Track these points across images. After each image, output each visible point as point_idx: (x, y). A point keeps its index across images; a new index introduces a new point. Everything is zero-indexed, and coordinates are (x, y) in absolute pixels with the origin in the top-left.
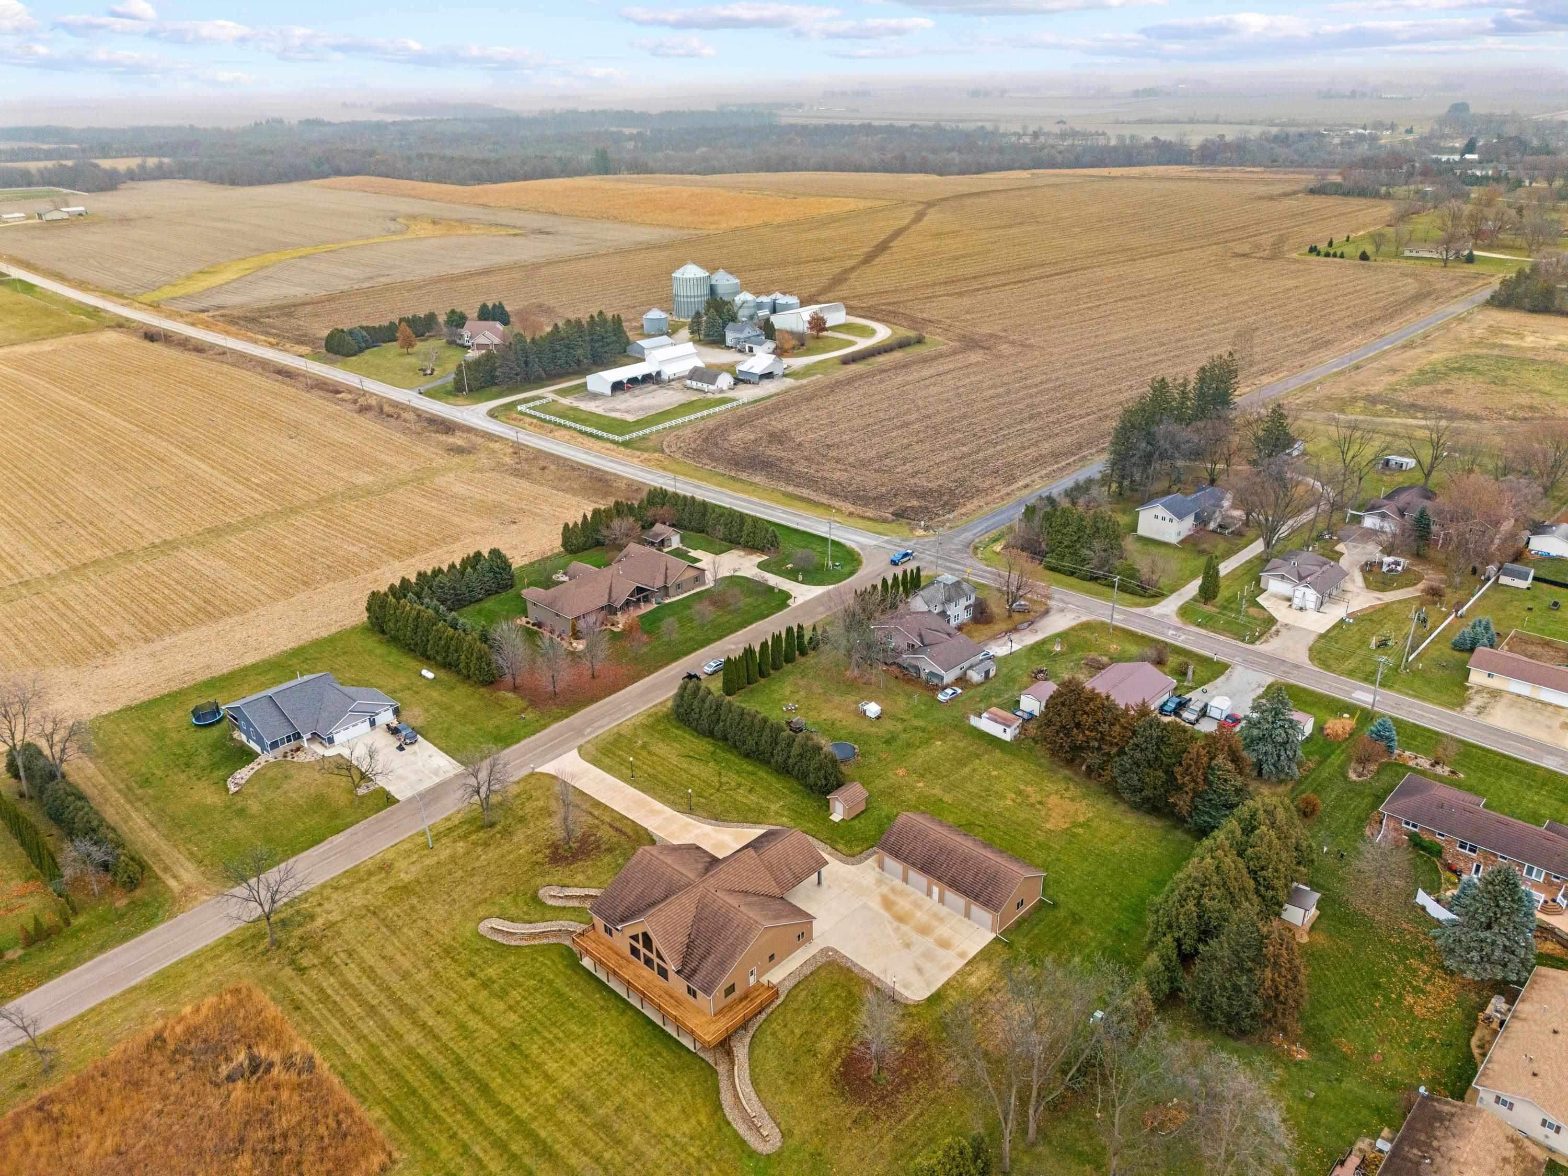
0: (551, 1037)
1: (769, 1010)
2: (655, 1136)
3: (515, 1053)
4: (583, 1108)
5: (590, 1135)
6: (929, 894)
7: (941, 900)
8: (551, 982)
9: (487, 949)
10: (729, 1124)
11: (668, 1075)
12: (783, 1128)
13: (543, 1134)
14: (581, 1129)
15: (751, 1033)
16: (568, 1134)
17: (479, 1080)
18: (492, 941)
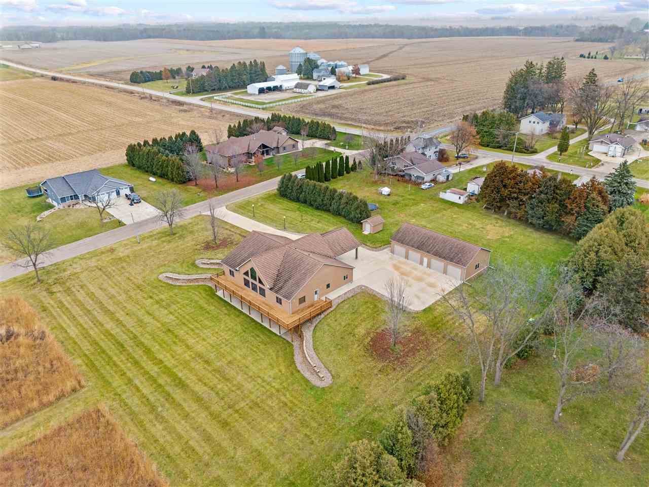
0: (192, 327)
1: (326, 313)
2: (251, 377)
3: (170, 334)
4: (207, 362)
5: (210, 375)
6: (421, 263)
7: (429, 266)
8: (196, 302)
9: (162, 286)
10: (299, 371)
11: (262, 346)
12: (333, 373)
13: (180, 375)
14: (204, 372)
15: (315, 325)
16: (196, 375)
17: (146, 347)
18: (164, 283)
